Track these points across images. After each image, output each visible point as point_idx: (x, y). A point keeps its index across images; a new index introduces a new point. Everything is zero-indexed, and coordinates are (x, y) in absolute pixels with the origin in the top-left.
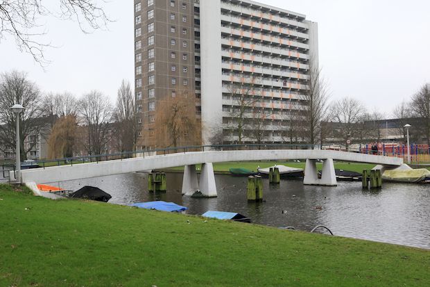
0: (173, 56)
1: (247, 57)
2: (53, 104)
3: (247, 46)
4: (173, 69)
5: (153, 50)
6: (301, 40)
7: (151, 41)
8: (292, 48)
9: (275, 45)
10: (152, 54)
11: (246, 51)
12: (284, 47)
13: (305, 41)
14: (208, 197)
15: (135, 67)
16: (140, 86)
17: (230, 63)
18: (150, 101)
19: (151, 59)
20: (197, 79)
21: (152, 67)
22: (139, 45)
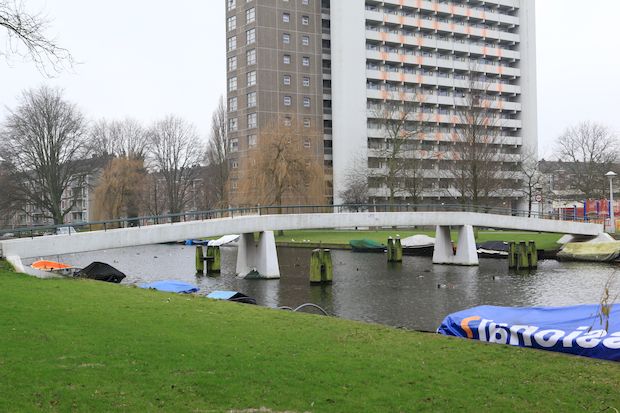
0: (287, 60)
1: (411, 58)
2: (108, 136)
3: (411, 40)
4: (287, 81)
5: (254, 52)
6: (505, 27)
7: (252, 37)
8: (490, 41)
9: (459, 37)
10: (252, 58)
11: (410, 48)
12: (475, 39)
13: (512, 29)
14: (266, 279)
15: (228, 80)
16: (235, 109)
17: (383, 69)
18: (250, 133)
19: (252, 66)
20: (325, 97)
21: (253, 79)
22: (233, 44)
